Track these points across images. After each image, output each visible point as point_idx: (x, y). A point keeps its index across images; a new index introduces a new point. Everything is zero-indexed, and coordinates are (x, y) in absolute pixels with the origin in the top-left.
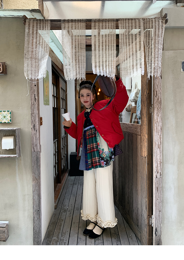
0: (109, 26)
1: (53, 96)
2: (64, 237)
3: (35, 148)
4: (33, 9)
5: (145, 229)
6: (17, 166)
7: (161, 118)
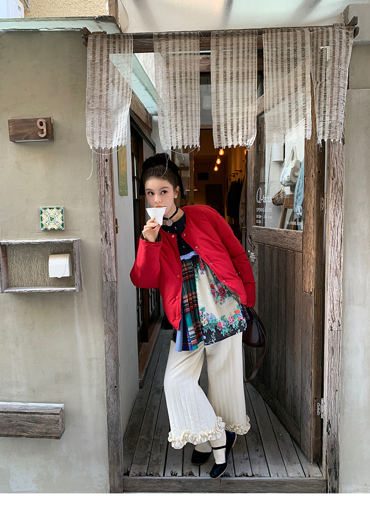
0: (244, 44)
2: (159, 436)
3: (109, 275)
4: (102, 17)
5: (309, 423)
6: (76, 308)
7: (341, 219)
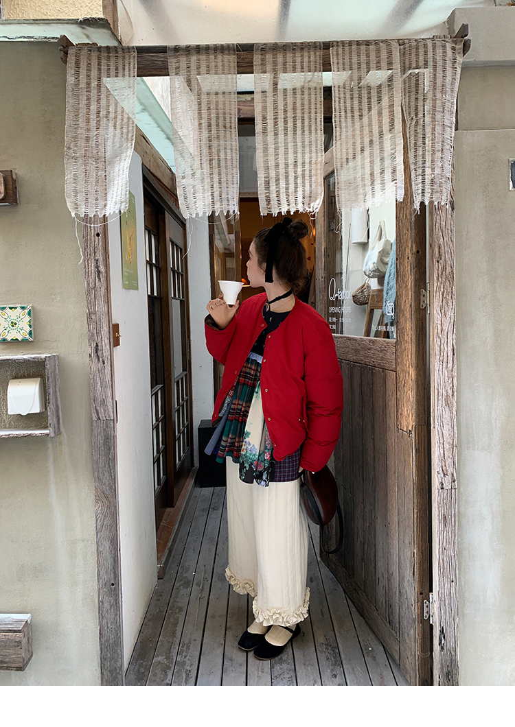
0: (302, 62)
1: (149, 263)
2: (185, 657)
3: (101, 410)
4: (88, 19)
5: (412, 632)
6: (51, 461)
7: (452, 321)
